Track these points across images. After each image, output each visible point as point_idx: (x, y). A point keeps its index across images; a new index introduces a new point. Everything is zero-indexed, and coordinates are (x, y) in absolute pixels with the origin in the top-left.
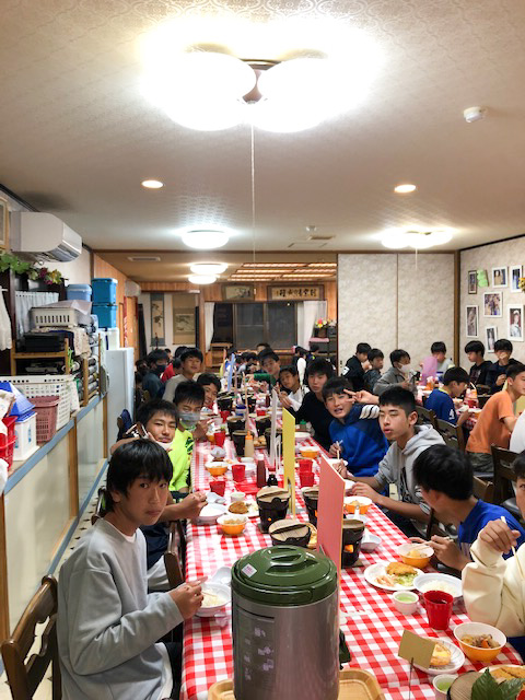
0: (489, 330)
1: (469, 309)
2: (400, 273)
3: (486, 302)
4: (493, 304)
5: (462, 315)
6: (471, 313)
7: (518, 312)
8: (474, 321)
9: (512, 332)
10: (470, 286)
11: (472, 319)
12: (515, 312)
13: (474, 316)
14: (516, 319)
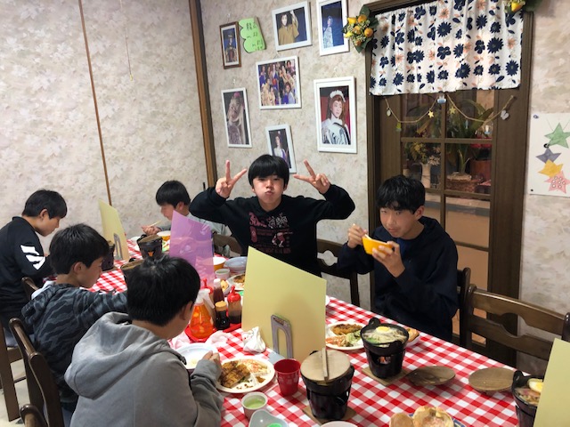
1: (228, 97)
2: (90, 27)
3: (262, 81)
4: (279, 83)
5: (214, 108)
6: (233, 102)
7: (339, 93)
8: (241, 116)
9: (327, 133)
10: (226, 53)
11: (237, 113)
12: (333, 94)
13: (239, 108)
14: (337, 108)
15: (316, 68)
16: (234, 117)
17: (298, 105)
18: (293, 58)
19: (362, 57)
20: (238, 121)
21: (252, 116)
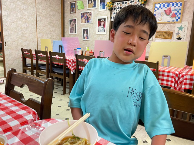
0: (84, 30)
1: (71, 21)
3: (82, 17)
4: (87, 17)
5: (65, 24)
6: (72, 22)
7: (103, 20)
8: (74, 26)
9: (99, 30)
10: (71, 9)
11: (73, 25)
12: (101, 20)
13: (74, 24)
14: (102, 24)
15: (97, 14)
16: (72, 26)
17: (92, 23)
18: (91, 11)
19: (109, 12)
20: (73, 27)
21: (78, 26)
